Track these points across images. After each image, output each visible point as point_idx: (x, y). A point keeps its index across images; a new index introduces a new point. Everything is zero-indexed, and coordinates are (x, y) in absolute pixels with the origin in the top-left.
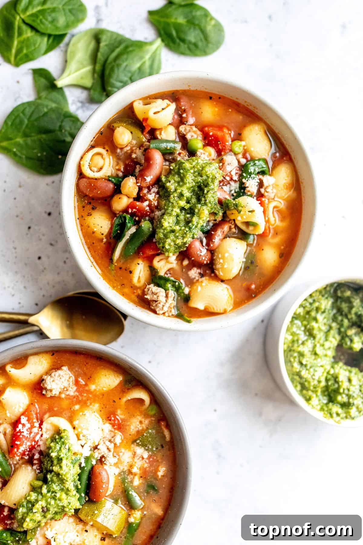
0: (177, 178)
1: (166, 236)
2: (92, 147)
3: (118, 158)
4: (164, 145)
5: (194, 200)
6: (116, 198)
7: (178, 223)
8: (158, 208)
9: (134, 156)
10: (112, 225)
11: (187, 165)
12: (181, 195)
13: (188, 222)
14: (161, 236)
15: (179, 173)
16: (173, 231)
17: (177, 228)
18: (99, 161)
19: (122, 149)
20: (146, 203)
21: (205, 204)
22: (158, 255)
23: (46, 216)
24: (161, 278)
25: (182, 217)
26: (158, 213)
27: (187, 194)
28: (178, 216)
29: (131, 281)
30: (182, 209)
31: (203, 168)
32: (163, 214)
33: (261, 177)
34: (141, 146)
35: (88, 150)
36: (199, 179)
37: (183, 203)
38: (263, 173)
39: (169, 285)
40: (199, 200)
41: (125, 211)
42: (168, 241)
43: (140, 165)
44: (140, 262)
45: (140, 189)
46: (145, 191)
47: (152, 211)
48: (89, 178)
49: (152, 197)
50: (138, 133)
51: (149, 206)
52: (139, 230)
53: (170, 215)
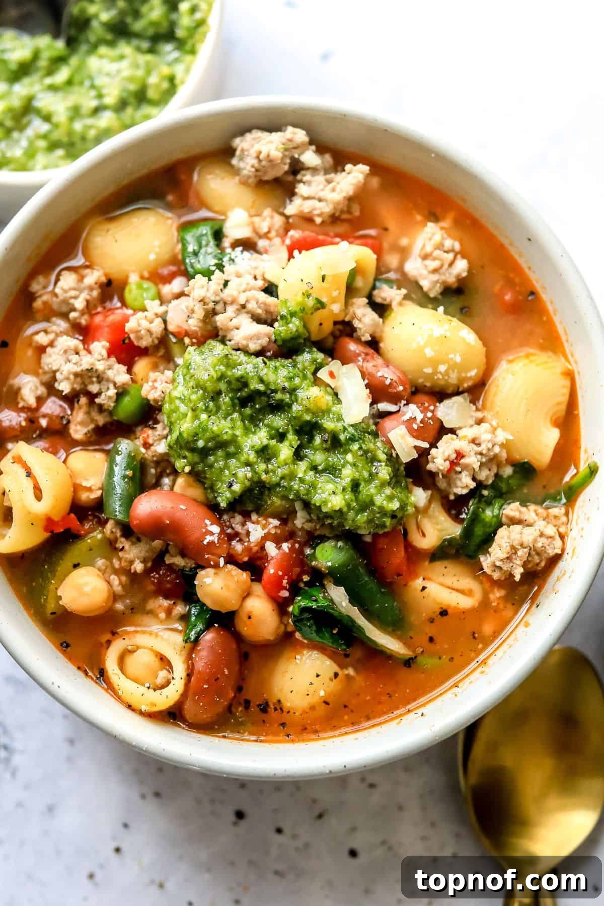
0: (217, 460)
1: (366, 505)
2: (102, 675)
3: (137, 610)
4: (120, 486)
5: (278, 421)
6: (245, 629)
7: (333, 471)
8: (286, 517)
9: (138, 567)
10: (314, 646)
11: (186, 426)
12: (265, 453)
13: (335, 443)
14: (362, 518)
15: (204, 453)
16: (355, 486)
17: (348, 473)
18: (142, 661)
19: (115, 597)
20: (271, 548)
21: (293, 391)
22: (406, 533)
23: (242, 823)
24: (468, 533)
25: (319, 458)
26: (300, 520)
27: (261, 437)
28: (314, 468)
29: (464, 614)
30: (298, 455)
31: (199, 386)
32: (307, 505)
33: (226, 243)
34: (111, 546)
35: (111, 688)
36: (225, 399)
37: (285, 451)
38: (218, 235)
39: (489, 514)
40: (279, 408)
41: (281, 607)
42: (379, 500)
43: (164, 552)
44: (419, 583)
45: (231, 559)
46: (238, 547)
47: (290, 536)
48: (184, 695)
49: (256, 531)
50: (77, 551)
51: (278, 541)
52: (339, 576)
53: (313, 486)
